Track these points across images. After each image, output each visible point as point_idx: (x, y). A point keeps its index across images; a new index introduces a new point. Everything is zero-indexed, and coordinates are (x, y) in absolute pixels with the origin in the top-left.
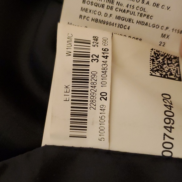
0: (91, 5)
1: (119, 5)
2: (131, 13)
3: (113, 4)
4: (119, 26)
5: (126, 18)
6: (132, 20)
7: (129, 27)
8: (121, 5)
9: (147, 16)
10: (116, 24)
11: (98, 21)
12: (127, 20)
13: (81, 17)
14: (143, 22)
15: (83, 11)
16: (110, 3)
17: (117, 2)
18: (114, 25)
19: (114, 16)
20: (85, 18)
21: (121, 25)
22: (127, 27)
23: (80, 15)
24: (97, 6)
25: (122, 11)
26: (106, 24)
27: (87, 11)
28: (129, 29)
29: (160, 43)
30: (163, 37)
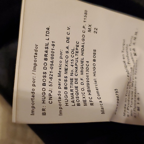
0: (79, 98)
1: (73, 74)
2: (77, 61)
3: (73, 79)
4: (87, 71)
5: (81, 65)
6: (82, 60)
7: (87, 62)
8: (72, 71)
9: (77, 47)
10: (87, 74)
11: (89, 89)
12: (82, 65)
13: (92, 104)
14: (82, 50)
15: (86, 104)
16: (73, 82)
17: (71, 75)
18: (88, 75)
19: (81, 76)
20: (91, 101)
21: (86, 69)
22: (87, 63)
23: (91, 105)
24: (78, 93)
25: (76, 70)
26: (89, 82)
27: (84, 100)
28: (88, 62)
29: (95, 32)
30: (91, 30)
